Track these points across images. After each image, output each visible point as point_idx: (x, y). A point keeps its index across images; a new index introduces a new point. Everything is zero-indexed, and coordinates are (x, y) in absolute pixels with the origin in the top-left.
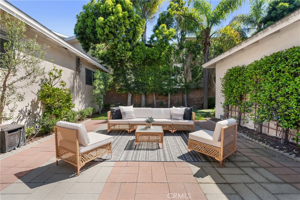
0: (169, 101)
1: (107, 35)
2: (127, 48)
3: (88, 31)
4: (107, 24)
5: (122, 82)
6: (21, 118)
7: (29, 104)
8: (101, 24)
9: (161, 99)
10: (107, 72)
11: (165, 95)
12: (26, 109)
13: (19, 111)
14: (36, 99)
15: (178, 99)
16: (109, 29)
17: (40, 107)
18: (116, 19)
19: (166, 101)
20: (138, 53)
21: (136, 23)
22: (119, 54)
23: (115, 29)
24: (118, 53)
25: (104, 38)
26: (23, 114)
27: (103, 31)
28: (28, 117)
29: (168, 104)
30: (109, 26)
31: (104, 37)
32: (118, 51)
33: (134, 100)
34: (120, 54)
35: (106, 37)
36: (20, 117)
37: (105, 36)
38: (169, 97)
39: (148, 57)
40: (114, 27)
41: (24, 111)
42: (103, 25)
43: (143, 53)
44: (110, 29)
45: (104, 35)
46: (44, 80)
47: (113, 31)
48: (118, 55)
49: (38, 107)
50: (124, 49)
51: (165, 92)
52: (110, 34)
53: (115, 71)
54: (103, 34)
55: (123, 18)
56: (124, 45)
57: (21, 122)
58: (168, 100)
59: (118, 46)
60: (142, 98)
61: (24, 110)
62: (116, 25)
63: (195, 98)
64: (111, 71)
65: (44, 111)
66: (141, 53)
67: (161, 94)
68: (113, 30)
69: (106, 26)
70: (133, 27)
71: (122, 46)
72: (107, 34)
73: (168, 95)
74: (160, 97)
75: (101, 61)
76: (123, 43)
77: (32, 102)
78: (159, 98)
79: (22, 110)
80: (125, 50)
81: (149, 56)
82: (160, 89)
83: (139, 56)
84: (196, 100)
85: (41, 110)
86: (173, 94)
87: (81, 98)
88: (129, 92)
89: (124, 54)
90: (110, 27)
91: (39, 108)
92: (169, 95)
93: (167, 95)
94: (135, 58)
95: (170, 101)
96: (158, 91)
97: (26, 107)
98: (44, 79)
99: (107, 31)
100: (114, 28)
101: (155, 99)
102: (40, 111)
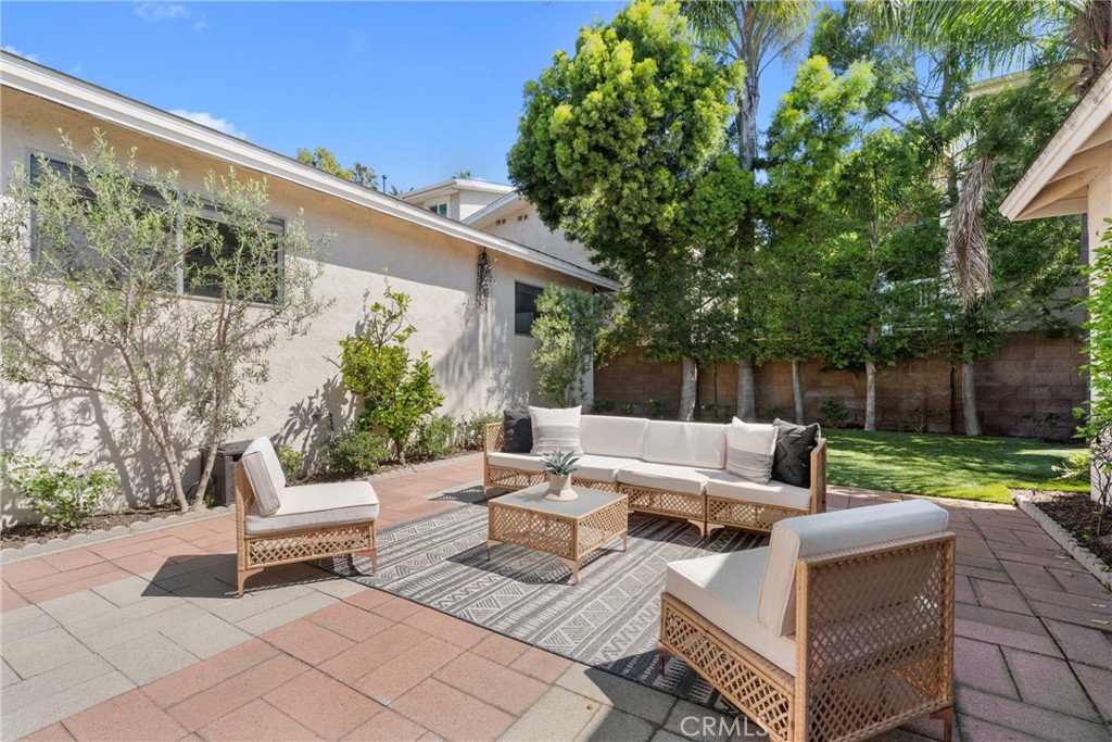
0: (871, 395)
1: (584, 160)
2: (659, 193)
3: (538, 160)
4: (579, 124)
5: (658, 318)
6: (297, 426)
7: (317, 392)
8: (562, 128)
9: (830, 388)
10: (608, 290)
11: (846, 367)
12: (311, 404)
13: (292, 408)
14: (340, 379)
15: (926, 390)
16: (587, 139)
17: (350, 400)
18: (610, 95)
19: (857, 397)
20: (709, 202)
21: (693, 89)
22: (631, 220)
23: (611, 132)
24: (626, 216)
25: (578, 172)
26: (301, 418)
27: (570, 150)
28: (316, 426)
29: (864, 411)
30: (586, 127)
31: (574, 167)
32: (627, 209)
33: (712, 387)
34: (635, 219)
35: (580, 169)
36: (295, 424)
37: (579, 164)
38: (870, 378)
39: (756, 210)
40: (603, 125)
41: (304, 410)
42: (567, 129)
43: (731, 198)
44: (590, 137)
45: (573, 161)
46: (366, 327)
47: (602, 141)
48: (629, 223)
49: (345, 402)
50: (646, 196)
51: (846, 355)
52: (593, 155)
53: (634, 284)
54: (572, 158)
55: (635, 86)
56: (649, 183)
57: (295, 437)
58: (865, 390)
59: (626, 192)
60: (740, 383)
61: (305, 406)
62: (610, 119)
63: (1040, 386)
64: (626, 282)
65: (360, 413)
66: (721, 202)
67: (830, 368)
68: (601, 138)
69: (578, 129)
70: (679, 106)
71: (640, 188)
72: (582, 156)
73: (863, 368)
74: (828, 379)
75: (595, 253)
76: (639, 174)
77: (325, 386)
78: (825, 383)
79: (299, 406)
80: (653, 201)
81: (757, 206)
82: (819, 341)
83: (714, 215)
84: (1041, 393)
85: (354, 408)
86: (891, 363)
87: (496, 377)
88: (685, 358)
89: (650, 216)
90: (590, 129)
91: (348, 405)
92: (870, 368)
93: (860, 369)
94: (697, 223)
95: (877, 398)
96: (806, 351)
97: (311, 398)
98: (364, 324)
99: (580, 146)
100: (607, 129)
101: (796, 386)
102: (348, 411)
